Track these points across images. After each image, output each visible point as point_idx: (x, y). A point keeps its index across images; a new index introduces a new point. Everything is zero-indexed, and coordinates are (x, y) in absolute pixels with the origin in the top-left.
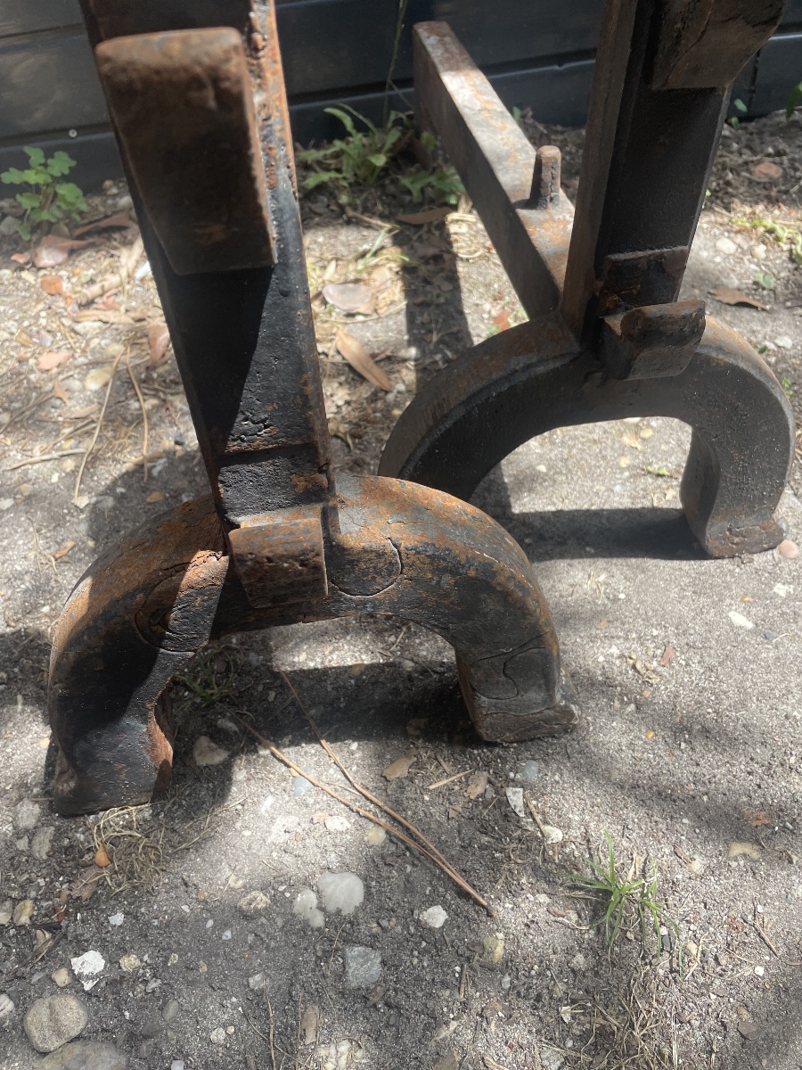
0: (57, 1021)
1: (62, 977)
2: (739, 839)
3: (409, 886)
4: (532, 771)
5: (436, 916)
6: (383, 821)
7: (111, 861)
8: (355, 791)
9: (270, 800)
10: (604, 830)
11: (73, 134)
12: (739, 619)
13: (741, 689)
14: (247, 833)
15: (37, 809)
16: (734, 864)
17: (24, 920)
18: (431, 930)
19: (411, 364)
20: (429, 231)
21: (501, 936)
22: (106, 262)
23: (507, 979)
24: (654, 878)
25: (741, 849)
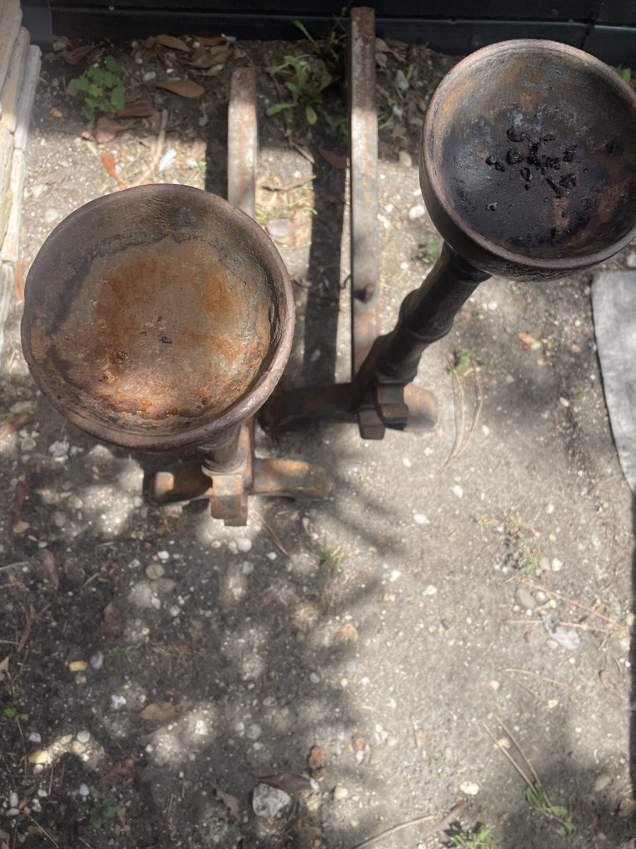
0: (155, 572)
1: (155, 558)
2: (373, 545)
3: (266, 545)
4: (314, 513)
5: (273, 556)
6: (260, 523)
7: (169, 524)
10: (331, 537)
11: (112, 8)
12: (407, 463)
13: (395, 493)
15: (141, 500)
16: (368, 553)
17: (141, 538)
18: (270, 560)
19: (306, 290)
20: (335, 172)
21: (291, 565)
22: (140, 149)
23: (290, 577)
24: (342, 554)
25: (372, 549)
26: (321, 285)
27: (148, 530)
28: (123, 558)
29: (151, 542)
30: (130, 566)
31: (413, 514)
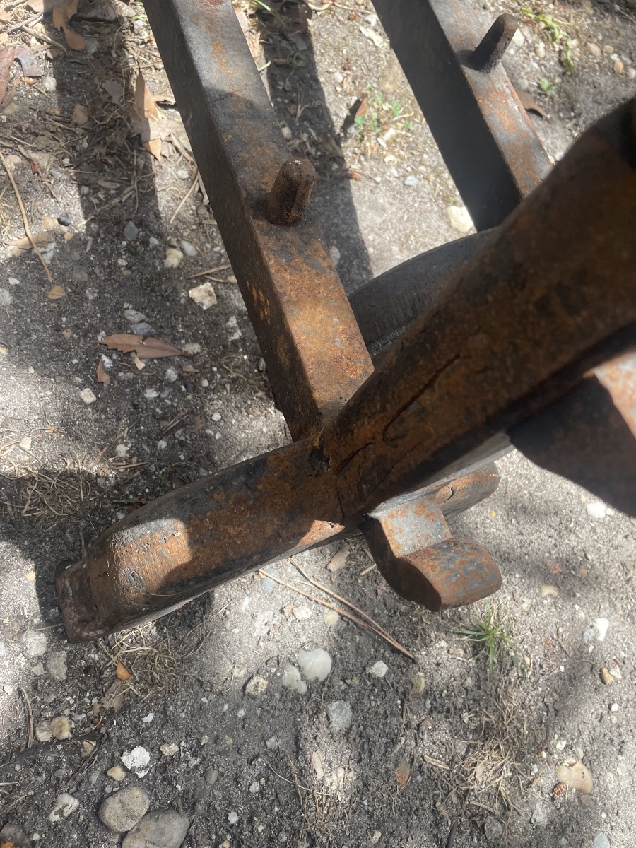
0: (128, 810)
1: (117, 773)
2: (546, 583)
3: (359, 650)
5: (380, 669)
6: (334, 605)
7: (132, 674)
8: (309, 584)
9: (247, 601)
14: (236, 631)
15: (43, 638)
16: (545, 602)
17: (66, 734)
18: (379, 679)
21: (421, 674)
23: (428, 702)
24: (505, 619)
25: (549, 590)
26: (305, 137)
27: (81, 708)
28: (29, 801)
29: (90, 736)
30: (54, 818)
31: (583, 505)
